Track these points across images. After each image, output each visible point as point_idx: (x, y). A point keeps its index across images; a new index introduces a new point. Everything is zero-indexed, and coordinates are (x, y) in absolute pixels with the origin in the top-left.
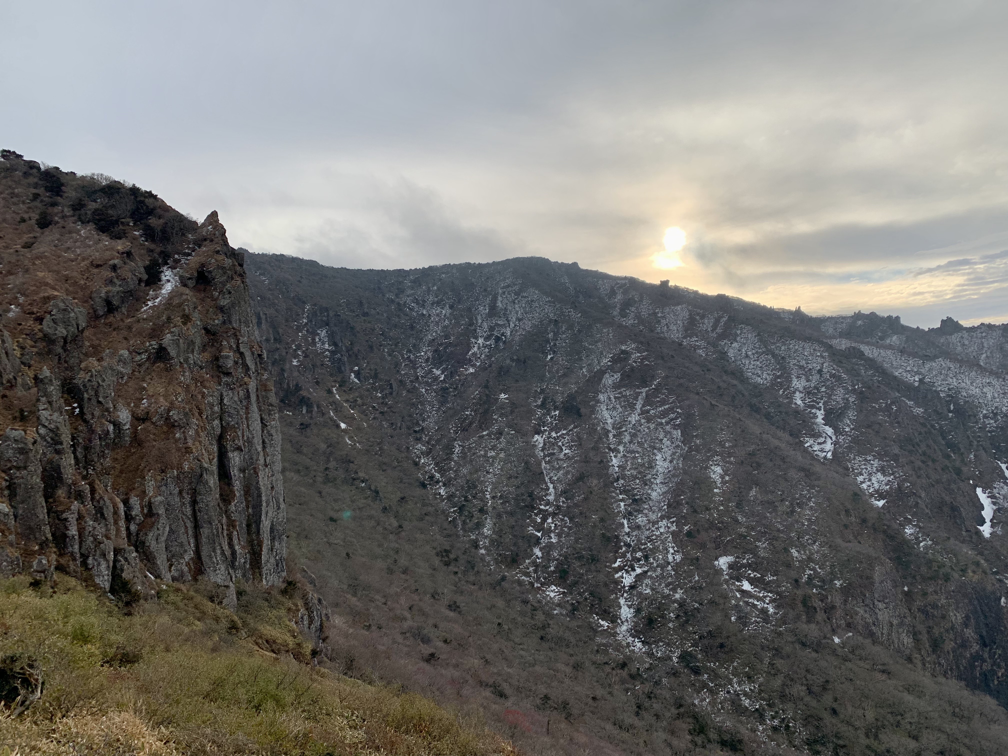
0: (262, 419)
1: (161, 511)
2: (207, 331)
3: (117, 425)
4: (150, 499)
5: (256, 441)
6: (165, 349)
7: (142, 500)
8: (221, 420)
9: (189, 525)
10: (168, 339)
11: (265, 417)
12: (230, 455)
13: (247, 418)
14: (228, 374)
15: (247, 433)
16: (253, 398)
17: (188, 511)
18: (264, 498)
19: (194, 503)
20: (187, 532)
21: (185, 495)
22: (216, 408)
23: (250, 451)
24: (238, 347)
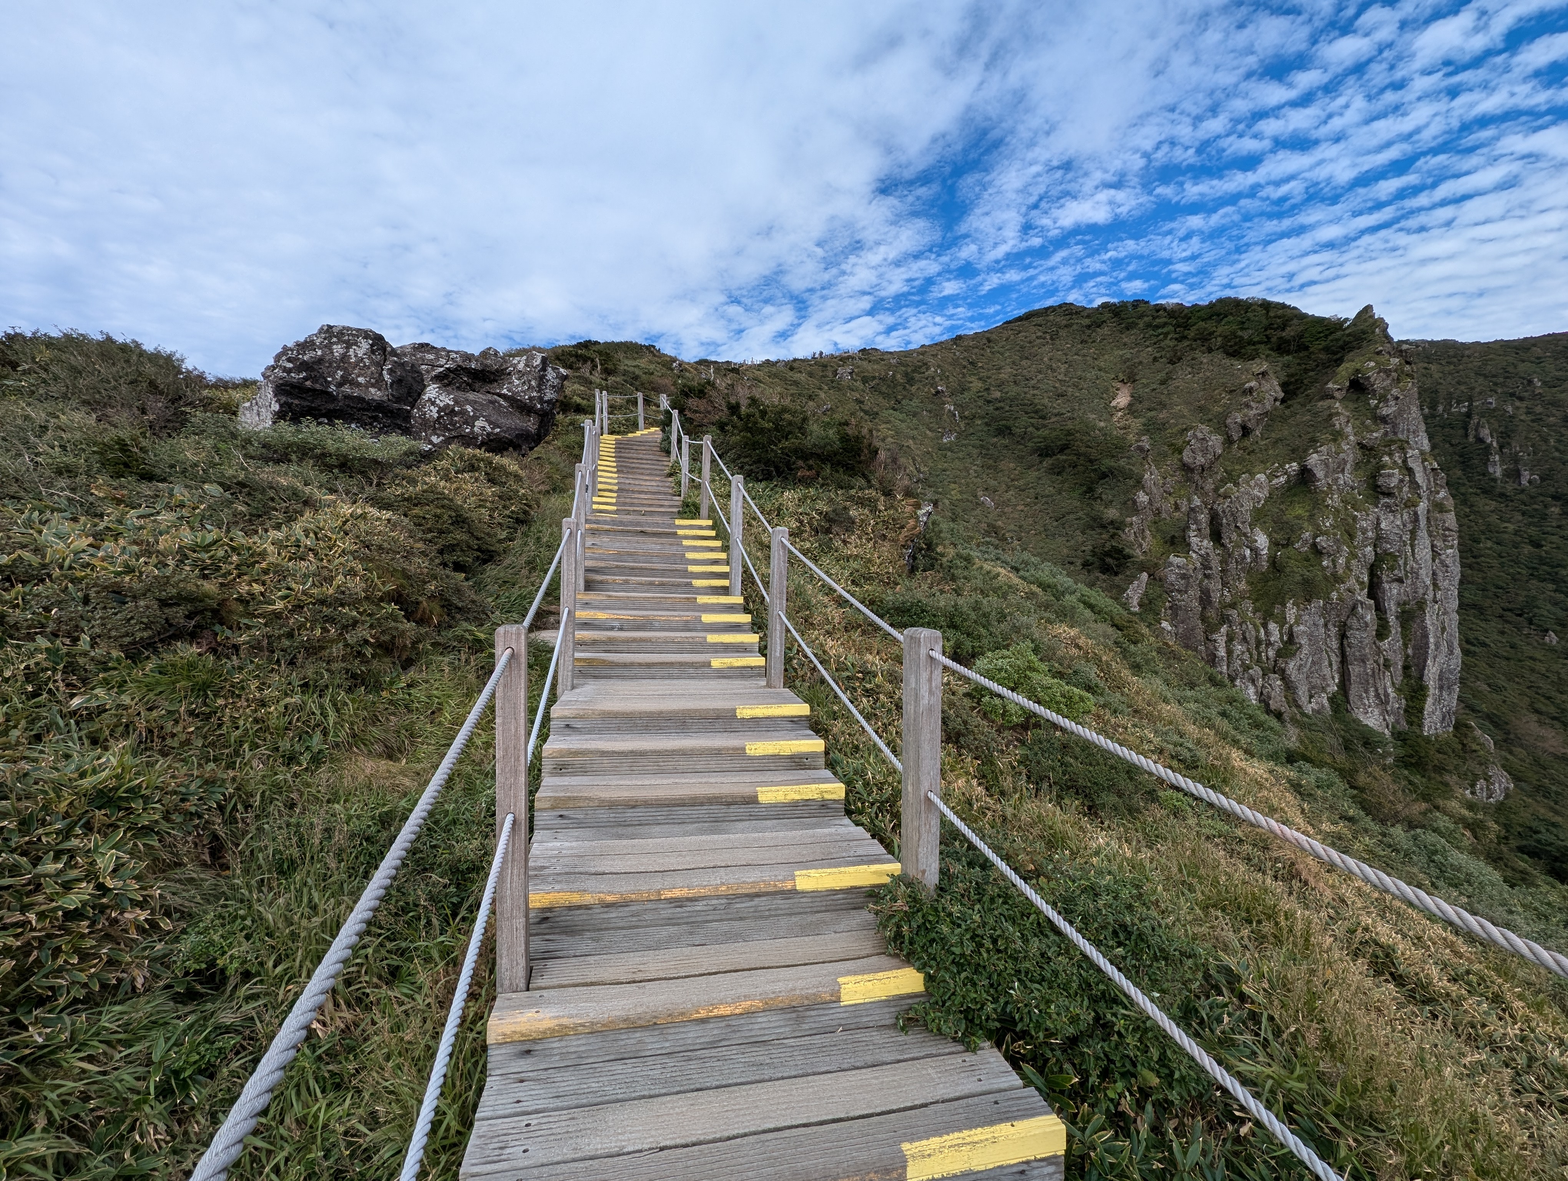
0: (1433, 546)
1: (1304, 641)
2: (1362, 446)
3: (1255, 551)
4: (1291, 626)
5: (1423, 572)
6: (1310, 471)
7: (1281, 627)
8: (1375, 546)
9: (1335, 660)
10: (1313, 460)
11: (1439, 543)
12: (1386, 586)
13: (1413, 546)
14: (1389, 495)
15: (1411, 563)
16: (1423, 522)
17: (1335, 644)
18: (1432, 640)
19: (1343, 636)
20: (1331, 665)
21: (1330, 626)
22: (1370, 534)
23: (1413, 584)
24: (1405, 461)
